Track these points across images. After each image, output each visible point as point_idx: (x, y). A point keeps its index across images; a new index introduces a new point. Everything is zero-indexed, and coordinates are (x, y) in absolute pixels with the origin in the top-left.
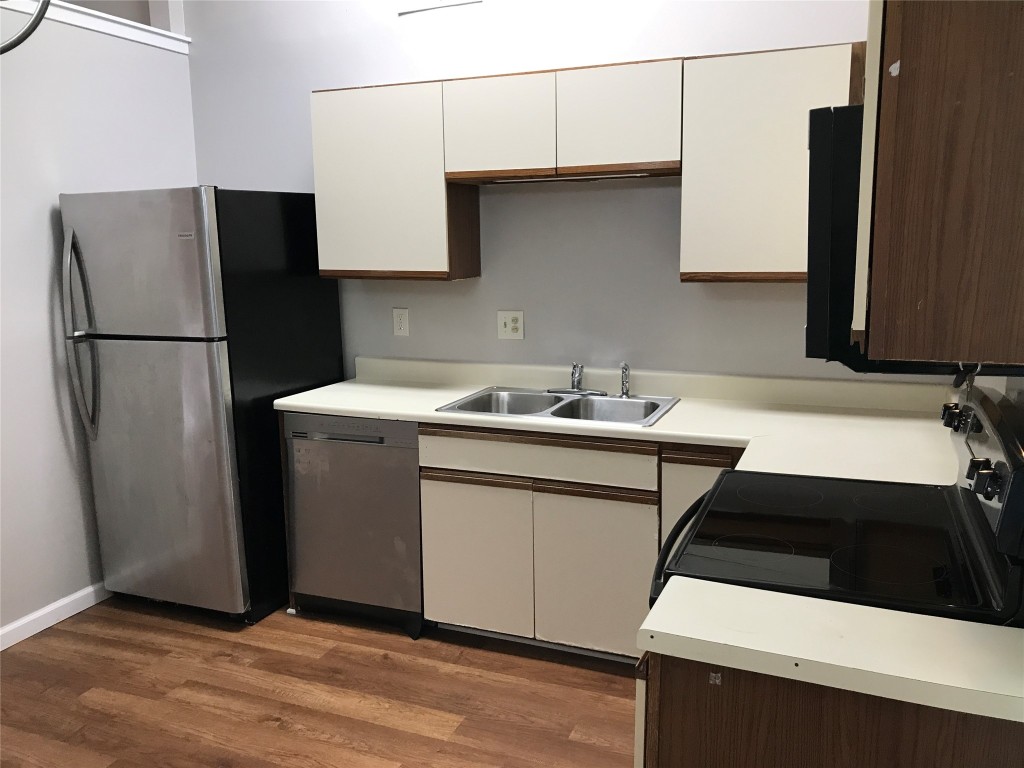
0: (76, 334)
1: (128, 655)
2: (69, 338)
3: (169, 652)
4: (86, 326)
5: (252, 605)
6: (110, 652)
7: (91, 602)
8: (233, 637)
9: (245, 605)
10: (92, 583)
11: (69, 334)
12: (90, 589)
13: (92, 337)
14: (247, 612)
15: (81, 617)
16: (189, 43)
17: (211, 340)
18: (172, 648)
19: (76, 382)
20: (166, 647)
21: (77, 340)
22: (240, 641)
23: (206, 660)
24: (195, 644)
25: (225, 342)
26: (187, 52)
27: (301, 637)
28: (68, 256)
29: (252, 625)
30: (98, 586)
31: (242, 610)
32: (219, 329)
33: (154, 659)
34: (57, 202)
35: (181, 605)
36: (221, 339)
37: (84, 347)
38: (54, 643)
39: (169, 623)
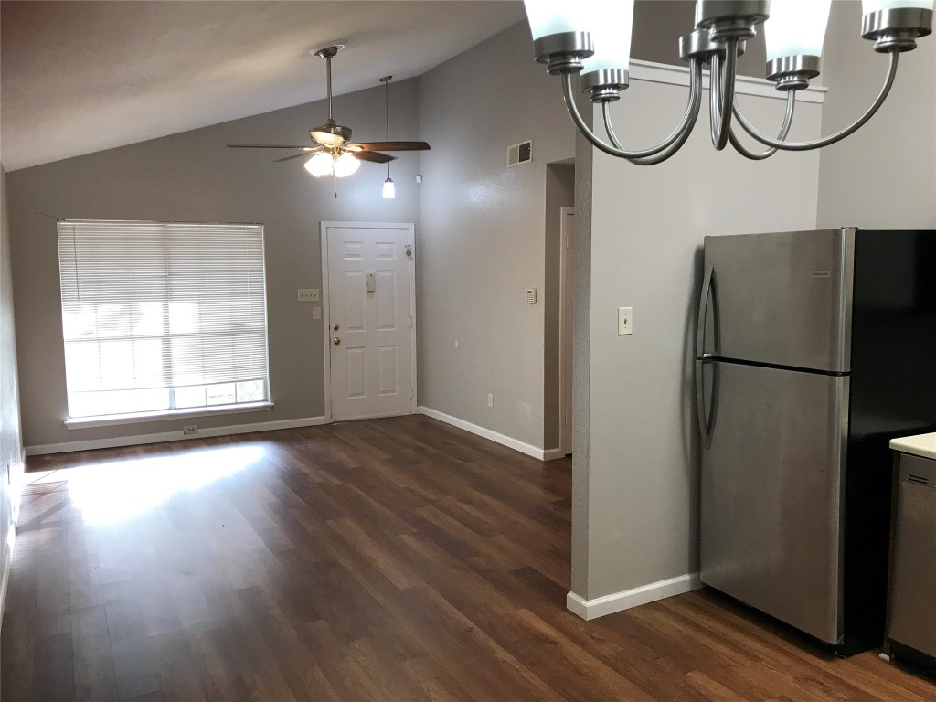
0: (705, 355)
1: (722, 649)
2: (699, 359)
3: (761, 660)
4: (713, 349)
5: (845, 640)
6: (707, 641)
7: (687, 589)
8: (822, 664)
9: (839, 637)
10: (690, 572)
11: (699, 355)
12: (686, 577)
13: (716, 359)
14: (839, 645)
15: (678, 599)
16: (825, 92)
17: (835, 374)
18: (765, 657)
19: (699, 395)
20: (757, 654)
21: (706, 361)
22: (830, 671)
23: (797, 679)
24: (785, 661)
25: (848, 377)
26: (822, 100)
27: (896, 688)
28: (706, 290)
29: (843, 658)
30: (694, 575)
31: (835, 642)
32: (842, 364)
33: (748, 663)
34: (702, 242)
35: (768, 616)
36: (844, 374)
37: (709, 367)
38: (660, 616)
39: (757, 629)
